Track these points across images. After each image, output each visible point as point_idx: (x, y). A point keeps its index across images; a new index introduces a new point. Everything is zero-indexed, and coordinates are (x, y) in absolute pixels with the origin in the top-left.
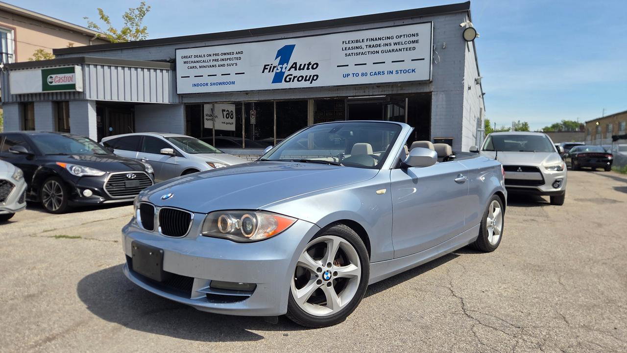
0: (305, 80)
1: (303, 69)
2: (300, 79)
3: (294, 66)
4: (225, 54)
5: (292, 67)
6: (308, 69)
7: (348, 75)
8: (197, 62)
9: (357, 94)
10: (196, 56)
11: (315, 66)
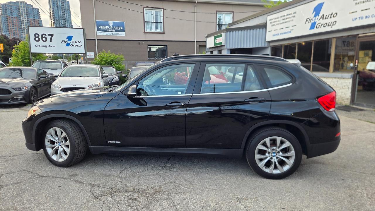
0: (328, 26)
1: (328, 18)
2: (325, 25)
3: (322, 17)
4: (288, 15)
5: (321, 18)
6: (331, 17)
7: (356, 19)
8: (276, 22)
9: (364, 32)
10: (275, 19)
11: (335, 15)
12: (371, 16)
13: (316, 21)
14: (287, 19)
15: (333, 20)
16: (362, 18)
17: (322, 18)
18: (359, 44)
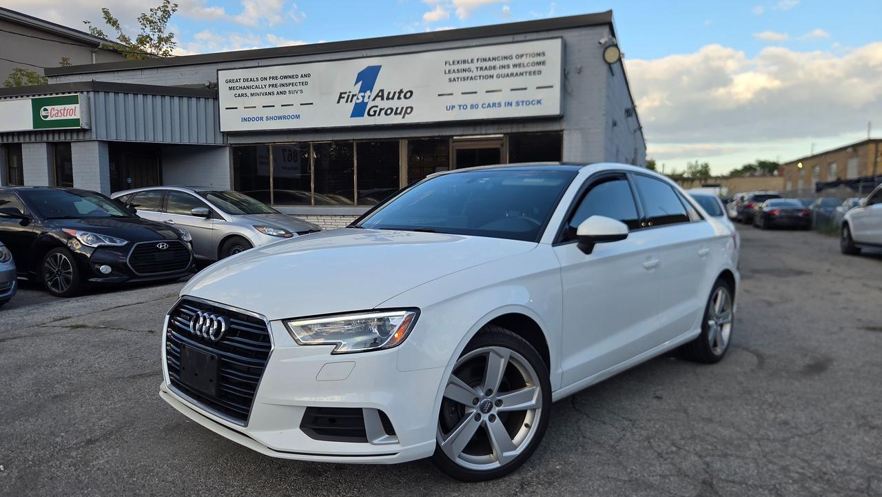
0: (396, 114)
1: (393, 98)
2: (389, 112)
4: (286, 77)
5: (377, 96)
6: (399, 98)
7: (453, 107)
8: (248, 88)
9: (465, 133)
10: (246, 80)
11: (408, 95)
12: (480, 106)
13: (365, 101)
14: (283, 85)
15: (404, 103)
16: (465, 107)
17: (381, 95)
18: (455, 152)
